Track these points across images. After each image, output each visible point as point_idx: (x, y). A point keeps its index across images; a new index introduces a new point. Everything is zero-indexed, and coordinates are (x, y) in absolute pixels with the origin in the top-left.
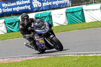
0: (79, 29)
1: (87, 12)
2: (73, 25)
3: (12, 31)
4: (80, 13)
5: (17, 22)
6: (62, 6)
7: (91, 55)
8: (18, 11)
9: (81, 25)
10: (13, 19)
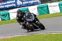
0: (46, 18)
1: (50, 7)
2: (42, 16)
3: (4, 20)
4: (46, 8)
5: (7, 14)
6: (35, 4)
7: (54, 33)
8: (8, 7)
9: (47, 15)
10: (5, 12)
